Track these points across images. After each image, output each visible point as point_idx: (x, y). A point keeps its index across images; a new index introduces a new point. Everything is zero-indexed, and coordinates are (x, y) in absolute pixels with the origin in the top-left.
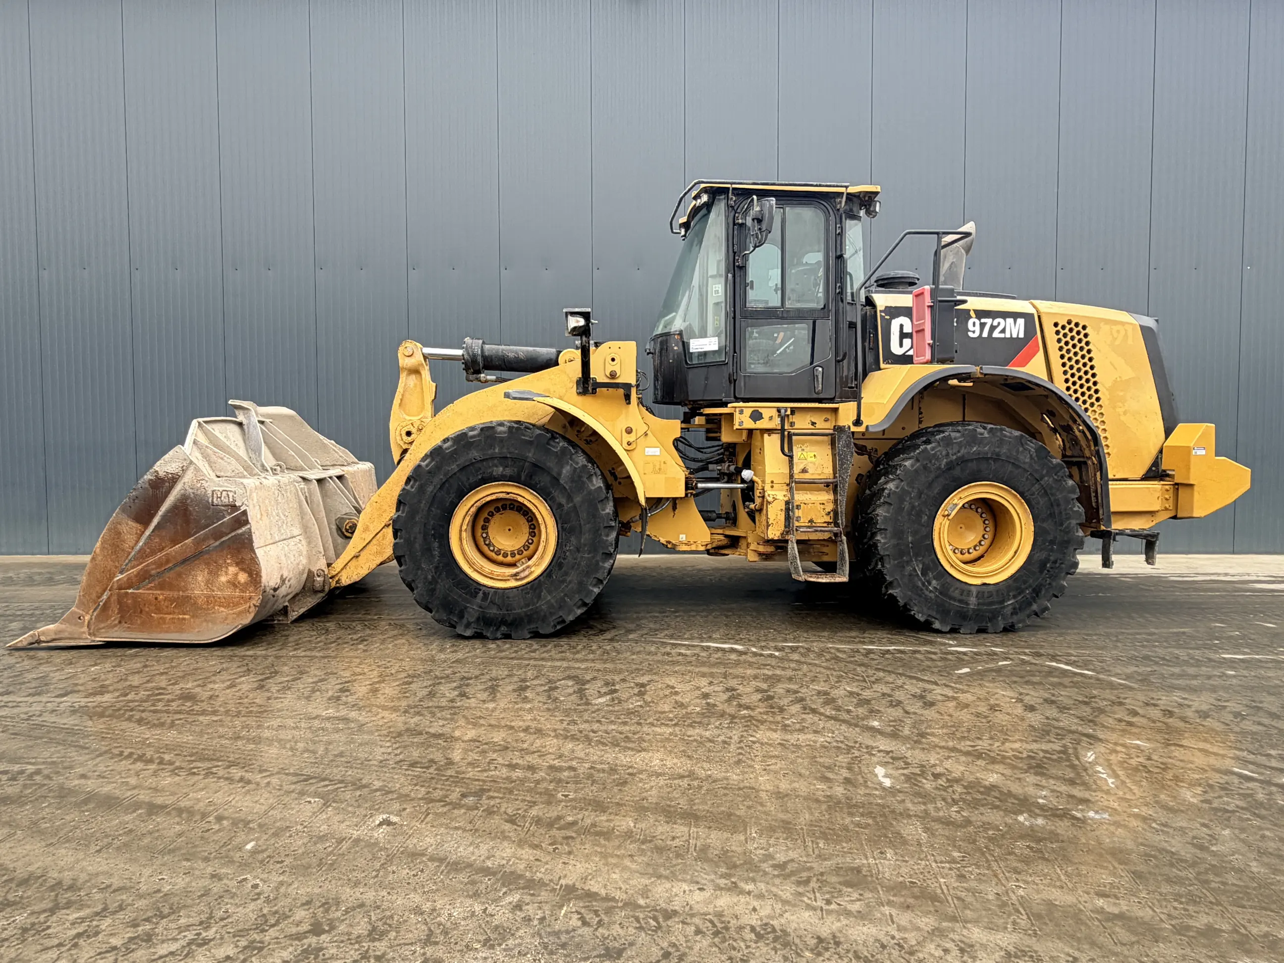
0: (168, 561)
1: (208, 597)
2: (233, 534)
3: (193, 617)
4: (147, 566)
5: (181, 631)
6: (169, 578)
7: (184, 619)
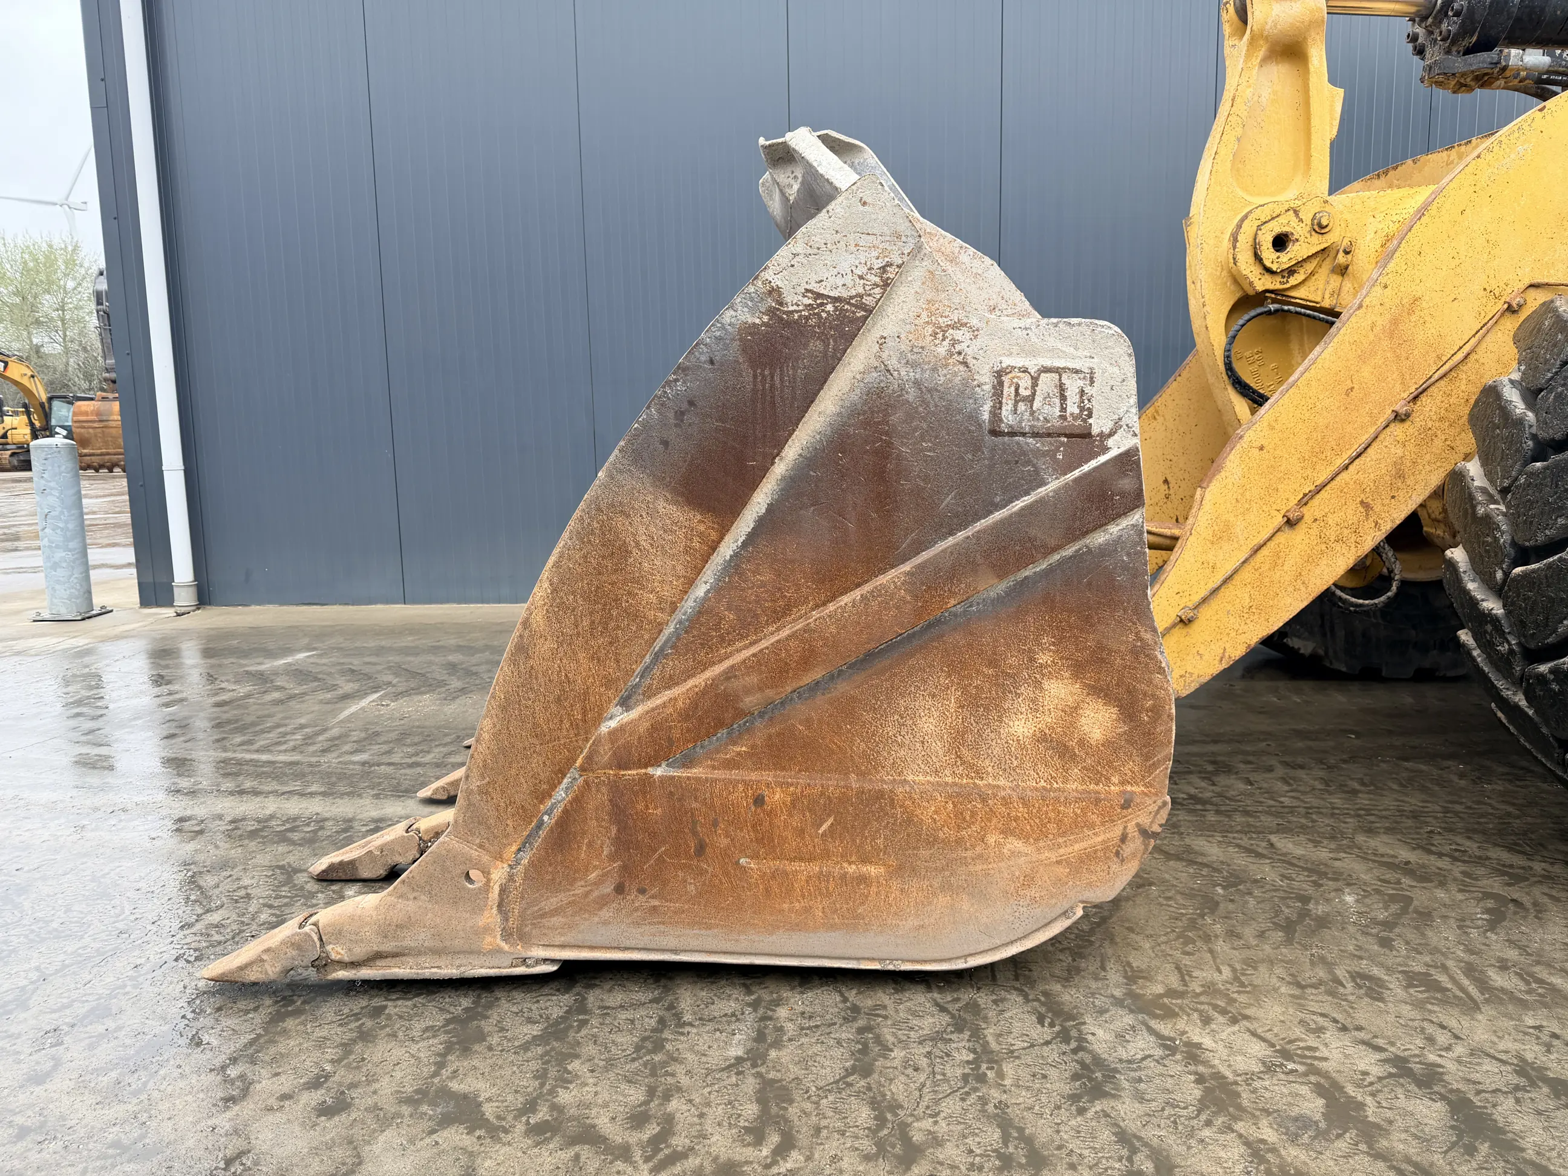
0: (806, 661)
1: (959, 796)
2: (1069, 551)
3: (898, 871)
4: (729, 675)
5: (853, 922)
6: (808, 722)
7: (863, 879)
